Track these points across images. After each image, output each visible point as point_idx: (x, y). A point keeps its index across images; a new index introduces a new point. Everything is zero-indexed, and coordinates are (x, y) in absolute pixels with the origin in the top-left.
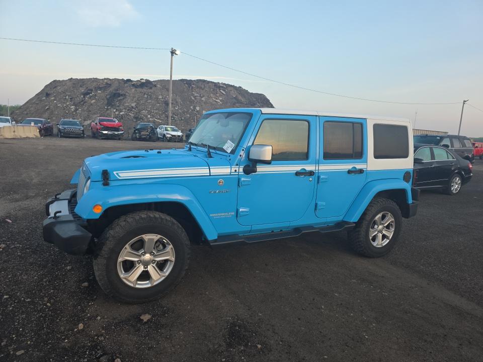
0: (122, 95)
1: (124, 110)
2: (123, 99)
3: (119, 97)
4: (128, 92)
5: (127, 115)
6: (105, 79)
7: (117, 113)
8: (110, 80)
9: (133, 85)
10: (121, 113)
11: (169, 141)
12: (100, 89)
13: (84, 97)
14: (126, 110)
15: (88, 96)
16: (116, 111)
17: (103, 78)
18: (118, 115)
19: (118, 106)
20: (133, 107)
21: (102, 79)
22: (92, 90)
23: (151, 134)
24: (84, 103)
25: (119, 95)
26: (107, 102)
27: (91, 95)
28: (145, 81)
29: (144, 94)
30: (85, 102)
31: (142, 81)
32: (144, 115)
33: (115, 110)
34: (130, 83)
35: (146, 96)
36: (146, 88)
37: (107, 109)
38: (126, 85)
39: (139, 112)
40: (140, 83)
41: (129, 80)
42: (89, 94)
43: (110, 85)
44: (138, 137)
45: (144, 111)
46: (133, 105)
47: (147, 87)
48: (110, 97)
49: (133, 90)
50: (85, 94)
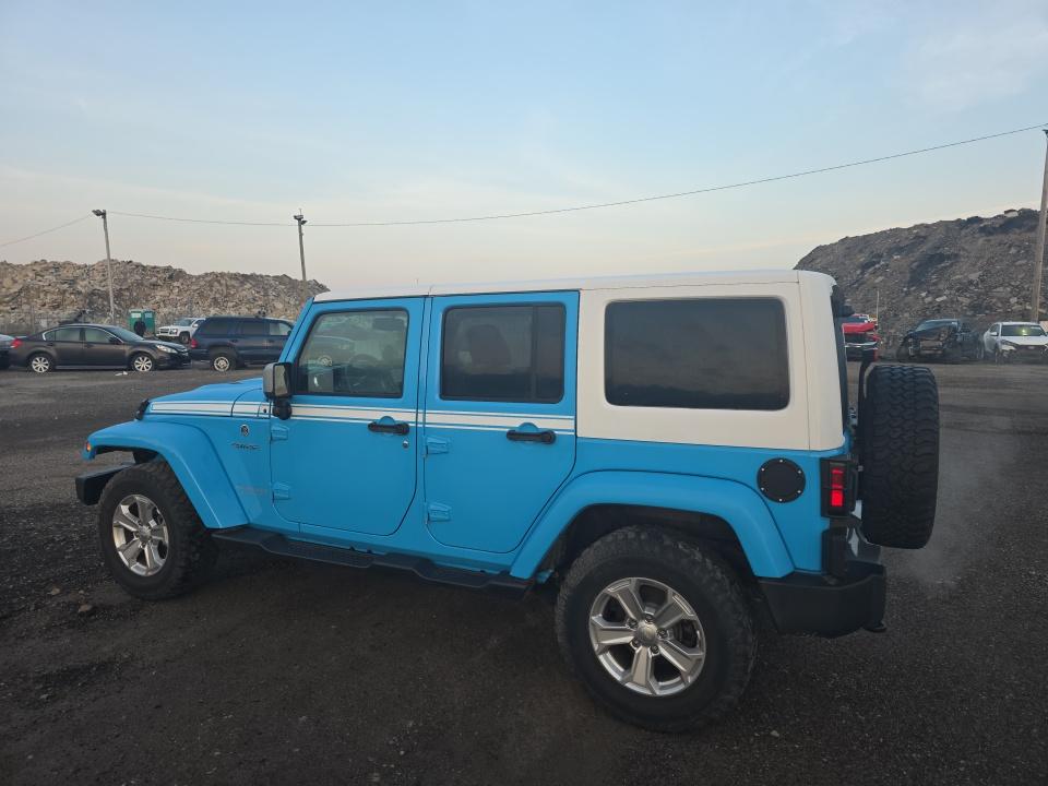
0: (949, 257)
1: (947, 292)
2: (951, 265)
3: (943, 261)
4: (966, 247)
5: (952, 302)
6: (916, 227)
7: (929, 299)
8: (927, 226)
9: (982, 230)
10: (938, 300)
11: (1007, 361)
12: (900, 250)
13: (862, 273)
14: (954, 292)
15: (871, 270)
16: (927, 296)
17: (912, 225)
18: (930, 303)
19: (935, 284)
20: (971, 282)
21: (908, 229)
22: (880, 256)
23: (945, 347)
24: (860, 285)
25: (942, 258)
26: (911, 277)
27: (877, 266)
28: (1015, 214)
29: (1010, 247)
30: (862, 284)
31: (1010, 215)
32: (999, 299)
33: (924, 294)
34: (975, 225)
35: (1013, 251)
36: (1018, 231)
37: (908, 293)
38: (963, 232)
39: (986, 294)
40: (1001, 222)
41: (976, 220)
42: (874, 264)
43: (925, 238)
44: (911, 354)
45: (1001, 289)
46: (974, 277)
47: (1019, 228)
48: (918, 267)
49: (981, 241)
50: (865, 267)
